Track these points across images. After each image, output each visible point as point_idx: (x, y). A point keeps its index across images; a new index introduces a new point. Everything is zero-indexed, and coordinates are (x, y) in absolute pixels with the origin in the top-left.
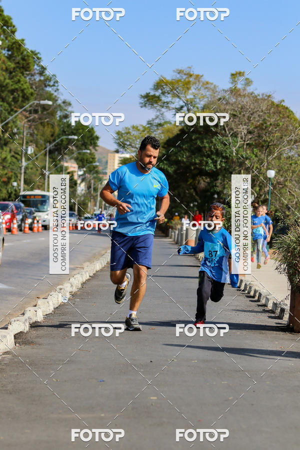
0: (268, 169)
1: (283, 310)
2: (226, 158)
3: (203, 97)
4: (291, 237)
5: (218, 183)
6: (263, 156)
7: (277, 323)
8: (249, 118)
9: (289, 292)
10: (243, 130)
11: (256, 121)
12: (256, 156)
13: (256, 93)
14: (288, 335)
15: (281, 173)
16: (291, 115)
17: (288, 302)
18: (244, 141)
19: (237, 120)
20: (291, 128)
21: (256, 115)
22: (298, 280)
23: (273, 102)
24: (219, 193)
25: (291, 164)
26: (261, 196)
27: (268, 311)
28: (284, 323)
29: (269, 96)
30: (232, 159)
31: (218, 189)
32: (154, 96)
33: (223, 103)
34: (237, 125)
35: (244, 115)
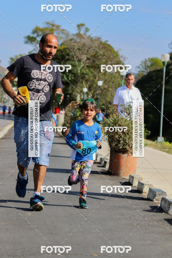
0: (98, 80)
1: (105, 162)
2: (74, 74)
3: (61, 38)
4: (111, 120)
5: (70, 88)
6: (95, 73)
7: (102, 170)
8: (88, 51)
9: (109, 152)
10: (84, 58)
11: (92, 52)
12: (92, 73)
13: (92, 36)
14: (108, 177)
15: (106, 83)
16: (111, 49)
17: (109, 158)
18: (85, 64)
19: (81, 52)
20: (112, 57)
21: (92, 49)
22: (114, 145)
23: (101, 42)
24: (70, 94)
25: (112, 78)
26: (94, 96)
27: (98, 163)
28: (106, 169)
29: (99, 38)
30: (78, 75)
31: (70, 92)
32: (32, 37)
33: (72, 42)
34: (81, 55)
35: (85, 49)
